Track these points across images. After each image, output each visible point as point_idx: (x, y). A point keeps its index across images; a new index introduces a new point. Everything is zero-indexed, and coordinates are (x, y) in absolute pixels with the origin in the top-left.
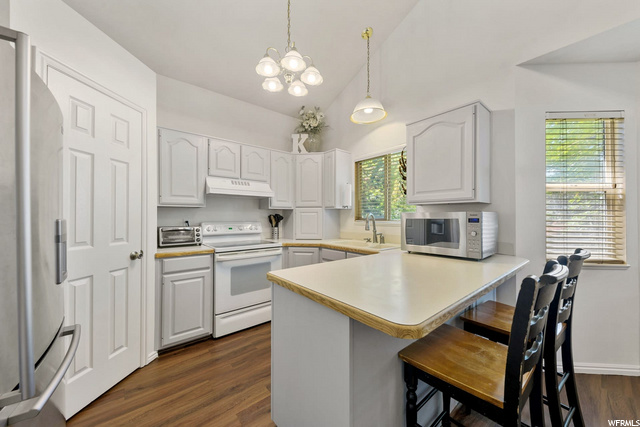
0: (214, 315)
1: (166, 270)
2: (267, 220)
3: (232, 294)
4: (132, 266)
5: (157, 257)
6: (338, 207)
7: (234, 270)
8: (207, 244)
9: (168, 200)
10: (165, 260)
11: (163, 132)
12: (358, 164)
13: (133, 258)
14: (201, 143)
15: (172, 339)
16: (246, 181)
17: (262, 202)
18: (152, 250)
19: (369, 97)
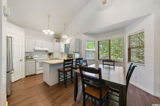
0: (36, 70)
1: (27, 63)
2: (48, 55)
3: (40, 67)
4: (20, 62)
5: (25, 61)
6: (61, 52)
7: (40, 63)
8: (35, 59)
9: (27, 51)
10: (26, 61)
11: (26, 39)
12: (65, 45)
13: (20, 60)
14: (34, 41)
15: (28, 74)
16: (43, 47)
17: (47, 51)
18: (24, 59)
19: (65, 34)
